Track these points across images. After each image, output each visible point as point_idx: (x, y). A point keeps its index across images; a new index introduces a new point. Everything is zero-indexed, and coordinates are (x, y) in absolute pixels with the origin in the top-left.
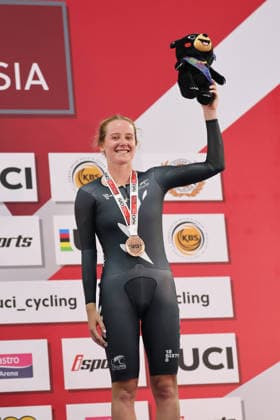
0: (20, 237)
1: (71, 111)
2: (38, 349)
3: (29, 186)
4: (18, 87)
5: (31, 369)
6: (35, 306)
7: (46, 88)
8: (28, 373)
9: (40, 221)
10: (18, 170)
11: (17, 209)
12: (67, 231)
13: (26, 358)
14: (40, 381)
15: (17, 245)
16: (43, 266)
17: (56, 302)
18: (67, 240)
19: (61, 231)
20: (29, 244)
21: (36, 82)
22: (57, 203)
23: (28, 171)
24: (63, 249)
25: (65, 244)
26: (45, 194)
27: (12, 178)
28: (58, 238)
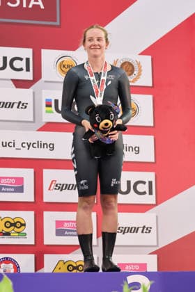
0: (20, 102)
1: (58, 23)
2: (28, 175)
3: (28, 70)
4: (25, 6)
5: (22, 187)
6: (27, 147)
7: (42, 7)
9: (34, 93)
10: (21, 59)
11: (19, 84)
12: (51, 100)
13: (20, 180)
14: (28, 195)
15: (18, 107)
16: (34, 122)
17: (40, 145)
18: (50, 106)
19: (47, 100)
20: (26, 107)
21: (36, 3)
22: (46, 82)
23: (28, 60)
24: (47, 112)
25: (49, 109)
26: (37, 75)
27: (17, 64)
28: (44, 104)
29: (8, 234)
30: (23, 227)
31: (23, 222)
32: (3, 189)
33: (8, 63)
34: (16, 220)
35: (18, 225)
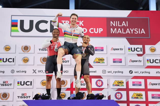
0: (139, 60)
1: (149, 37)
2: (142, 81)
3: (141, 51)
4: (139, 33)
5: (141, 84)
6: (142, 73)
7: (145, 33)
8: (140, 85)
9: (143, 58)
10: (139, 48)
11: (139, 55)
12: (148, 59)
13: (140, 82)
14: (143, 87)
15: (139, 62)
16: (144, 66)
17: (146, 72)
18: (148, 61)
19: (147, 59)
20: (141, 62)
21: (143, 32)
22: (147, 54)
23: (141, 48)
24: (147, 63)
25: (148, 62)
26: (144, 53)
27: (138, 50)
28: (146, 61)
29: (137, 98)
30: (142, 96)
31: (142, 95)
32: (136, 85)
33: (135, 49)
34: (140, 94)
35: (140, 95)
